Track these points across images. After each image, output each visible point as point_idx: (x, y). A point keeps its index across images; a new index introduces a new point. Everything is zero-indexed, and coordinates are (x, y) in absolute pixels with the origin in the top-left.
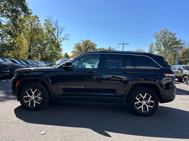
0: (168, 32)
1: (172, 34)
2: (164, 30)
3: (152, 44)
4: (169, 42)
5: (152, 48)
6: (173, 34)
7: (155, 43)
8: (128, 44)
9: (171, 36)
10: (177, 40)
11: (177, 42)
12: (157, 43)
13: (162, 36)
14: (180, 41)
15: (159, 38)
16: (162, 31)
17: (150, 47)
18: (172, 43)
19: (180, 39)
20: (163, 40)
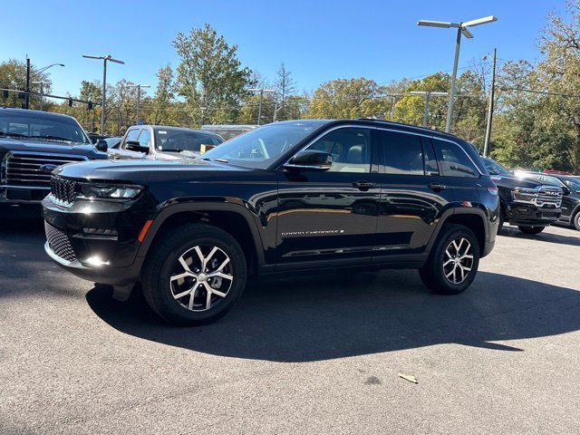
0: (216, 38)
1: (226, 48)
2: (204, 29)
3: (168, 69)
4: (219, 70)
5: (167, 82)
6: (230, 47)
7: (178, 69)
8: (123, 63)
9: (225, 53)
10: (240, 69)
11: (240, 74)
12: (182, 68)
13: (198, 50)
14: (248, 75)
15: (191, 54)
16: (200, 34)
17: (162, 78)
18: (228, 75)
19: (247, 68)
20: (201, 62)
